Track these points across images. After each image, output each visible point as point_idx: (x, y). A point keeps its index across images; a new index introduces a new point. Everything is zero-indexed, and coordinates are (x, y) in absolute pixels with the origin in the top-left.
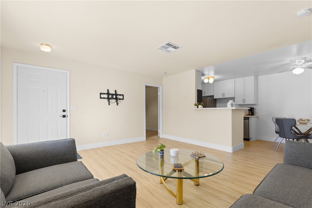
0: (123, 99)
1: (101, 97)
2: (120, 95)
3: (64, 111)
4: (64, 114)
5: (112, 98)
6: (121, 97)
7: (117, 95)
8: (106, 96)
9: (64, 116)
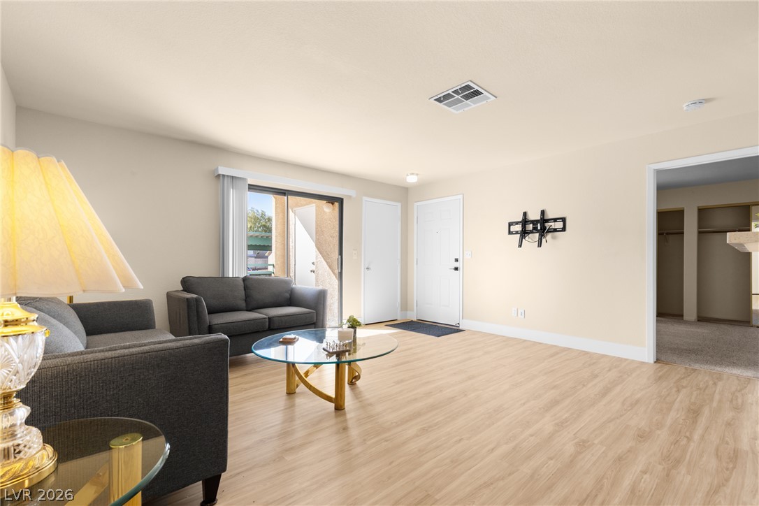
0: (564, 229)
1: (511, 230)
2: (555, 220)
3: (457, 260)
4: (456, 265)
5: (534, 231)
6: (559, 225)
7: (547, 221)
8: (518, 228)
9: (456, 269)
